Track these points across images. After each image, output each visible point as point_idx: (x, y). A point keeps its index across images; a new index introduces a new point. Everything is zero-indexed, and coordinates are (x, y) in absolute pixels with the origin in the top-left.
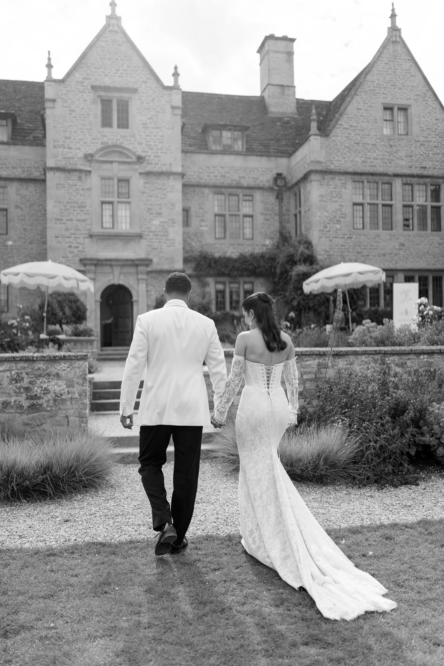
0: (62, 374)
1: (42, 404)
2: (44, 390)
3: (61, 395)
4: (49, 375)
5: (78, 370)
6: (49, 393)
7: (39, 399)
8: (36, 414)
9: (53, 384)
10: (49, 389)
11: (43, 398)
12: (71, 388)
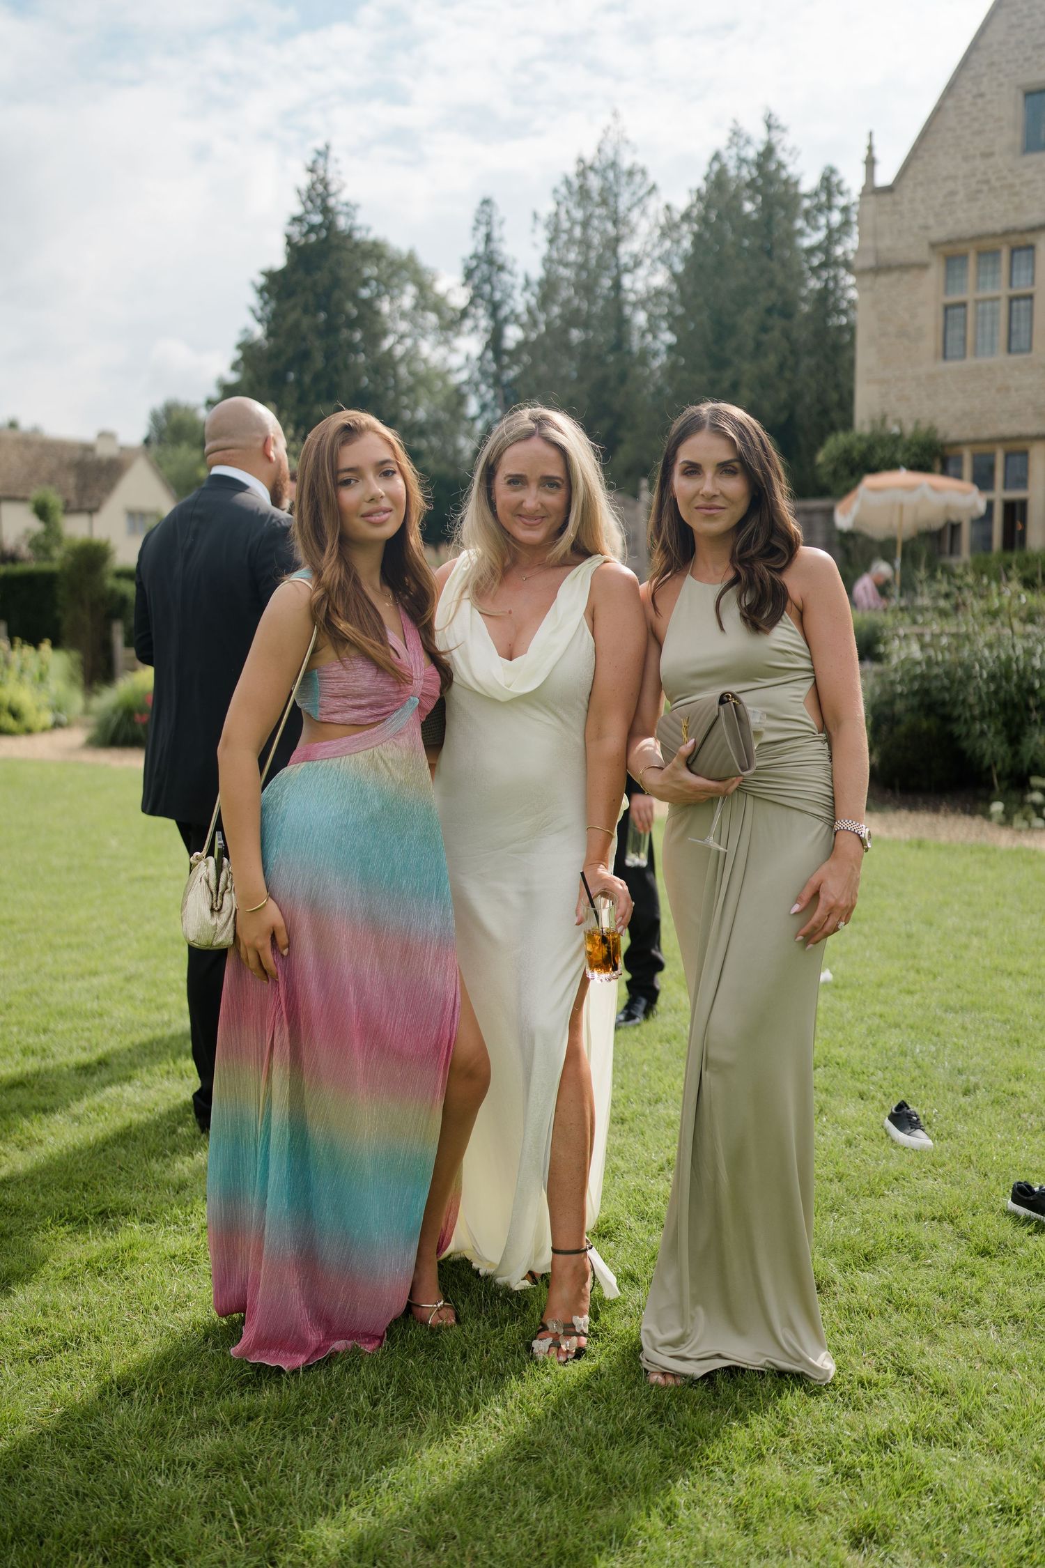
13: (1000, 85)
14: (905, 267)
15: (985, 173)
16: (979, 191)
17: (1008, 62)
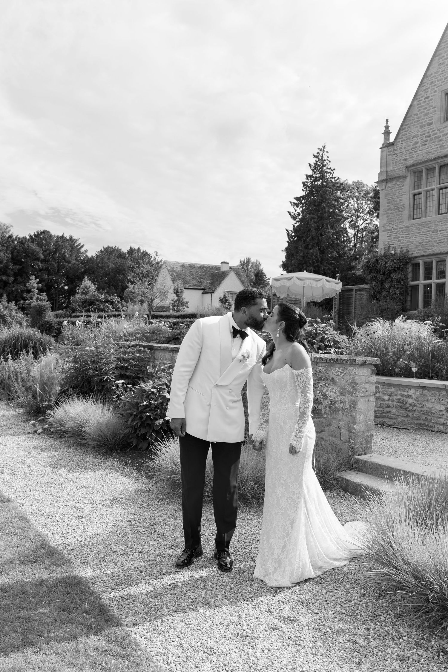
0: (337, 379)
1: (321, 410)
2: (322, 395)
3: (335, 403)
4: (327, 379)
5: (348, 377)
6: (326, 399)
7: (319, 404)
8: (317, 420)
9: (330, 389)
10: (326, 395)
11: (322, 404)
12: (343, 397)
13: (435, 92)
14: (398, 178)
15: (429, 132)
16: (427, 141)
17: (438, 81)
